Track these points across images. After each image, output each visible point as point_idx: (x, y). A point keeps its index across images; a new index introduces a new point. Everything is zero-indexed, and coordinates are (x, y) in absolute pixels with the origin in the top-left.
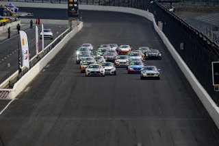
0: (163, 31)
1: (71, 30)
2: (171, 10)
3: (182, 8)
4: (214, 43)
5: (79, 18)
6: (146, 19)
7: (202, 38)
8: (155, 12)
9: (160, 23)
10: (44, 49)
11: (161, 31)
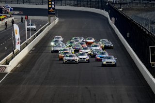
0: (115, 24)
1: (49, 24)
3: (128, 8)
4: (151, 33)
6: (103, 16)
10: (31, 37)
11: (113, 24)
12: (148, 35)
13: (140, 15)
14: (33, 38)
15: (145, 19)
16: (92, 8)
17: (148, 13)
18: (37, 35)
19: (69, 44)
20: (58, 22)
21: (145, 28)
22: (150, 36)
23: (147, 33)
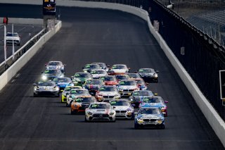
0: (159, 32)
1: (46, 31)
2: (169, 6)
3: (183, 4)
4: (221, 47)
5: (57, 17)
6: (139, 17)
7: (207, 41)
8: (150, 9)
9: (156, 23)
10: (14, 54)
11: (157, 32)
12: (217, 50)
13: (203, 16)
14: (18, 57)
15: (213, 23)
16: (119, 4)
17: (217, 13)
18: (24, 51)
19: (78, 80)
20: (61, 29)
21: (211, 39)
22: (219, 53)
23: (215, 47)
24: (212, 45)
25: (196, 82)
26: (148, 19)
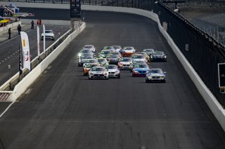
1: (73, 31)
2: (176, 10)
3: (187, 9)
4: (219, 44)
5: (82, 19)
7: (208, 39)
8: (160, 12)
9: (165, 24)
11: (165, 32)
12: (216, 46)
13: (204, 19)
14: (49, 52)
17: (215, 16)
20: (85, 29)
21: (211, 38)
22: (218, 49)
23: (215, 44)
24: (212, 43)
25: (198, 74)
26: (158, 21)
